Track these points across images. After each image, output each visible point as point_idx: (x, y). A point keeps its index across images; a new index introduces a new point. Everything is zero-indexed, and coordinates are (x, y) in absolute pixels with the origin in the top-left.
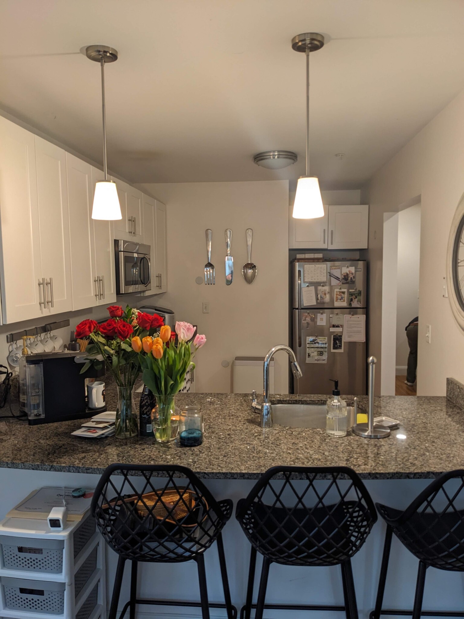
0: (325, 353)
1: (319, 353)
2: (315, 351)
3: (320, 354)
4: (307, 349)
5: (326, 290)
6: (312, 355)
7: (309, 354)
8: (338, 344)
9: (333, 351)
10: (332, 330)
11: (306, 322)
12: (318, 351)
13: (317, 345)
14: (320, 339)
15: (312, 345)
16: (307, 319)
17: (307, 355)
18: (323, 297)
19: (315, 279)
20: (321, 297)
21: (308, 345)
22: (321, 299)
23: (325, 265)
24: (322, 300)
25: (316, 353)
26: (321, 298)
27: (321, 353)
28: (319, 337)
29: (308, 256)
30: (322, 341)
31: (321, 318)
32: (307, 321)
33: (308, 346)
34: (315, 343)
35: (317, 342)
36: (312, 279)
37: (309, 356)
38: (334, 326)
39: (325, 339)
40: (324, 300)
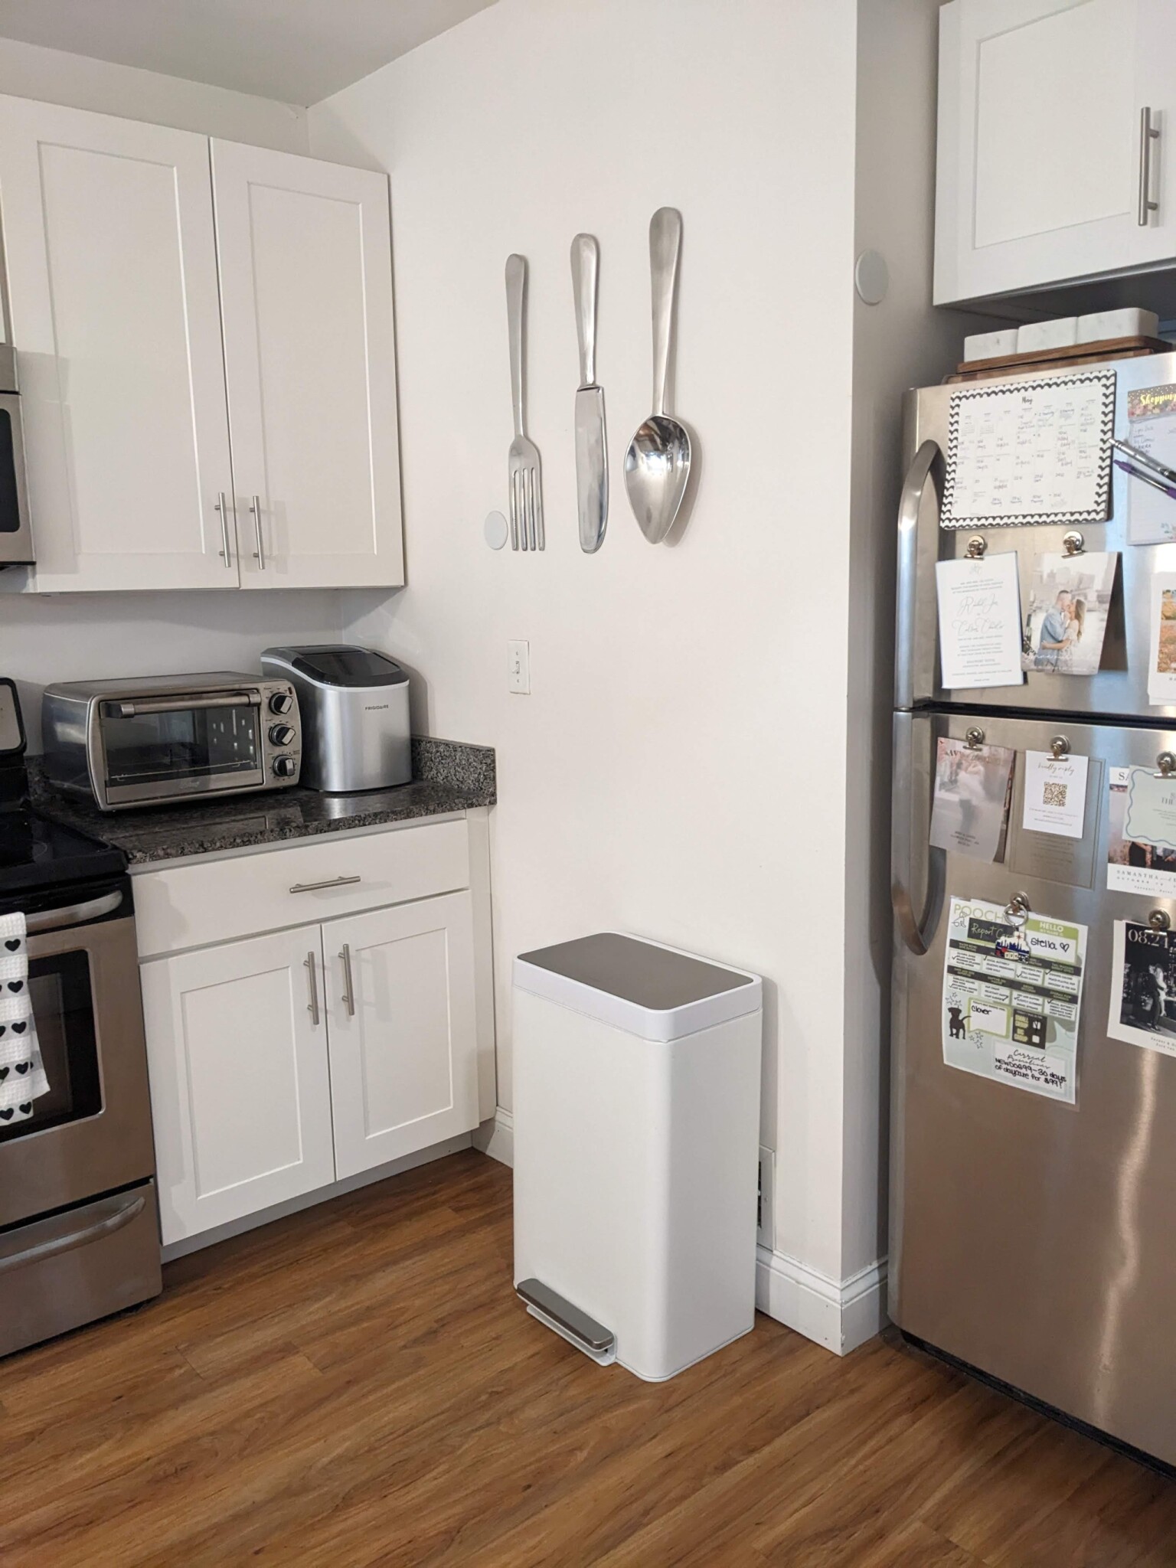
0: (1060, 1030)
1: (1022, 1021)
2: (997, 1005)
3: (1029, 1032)
4: (948, 979)
5: (1092, 578)
6: (975, 1022)
7: (955, 1012)
9: (1118, 1031)
10: (1122, 878)
11: (954, 798)
12: (1016, 1012)
13: (1010, 968)
14: (1036, 926)
15: (979, 957)
16: (962, 776)
17: (946, 1017)
18: (1059, 631)
19: (1016, 500)
20: (1048, 632)
21: (955, 952)
22: (1043, 648)
23: (1096, 390)
24: (1052, 657)
25: (998, 1021)
26: (1049, 643)
27: (1036, 1031)
28: (1032, 916)
29: (1034, 337)
30: (1052, 946)
31: (1048, 787)
32: (966, 795)
33: (951, 957)
34: (1000, 952)
35: (1013, 947)
36: (996, 501)
37: (957, 1024)
39: (1073, 935)
40: (1064, 656)
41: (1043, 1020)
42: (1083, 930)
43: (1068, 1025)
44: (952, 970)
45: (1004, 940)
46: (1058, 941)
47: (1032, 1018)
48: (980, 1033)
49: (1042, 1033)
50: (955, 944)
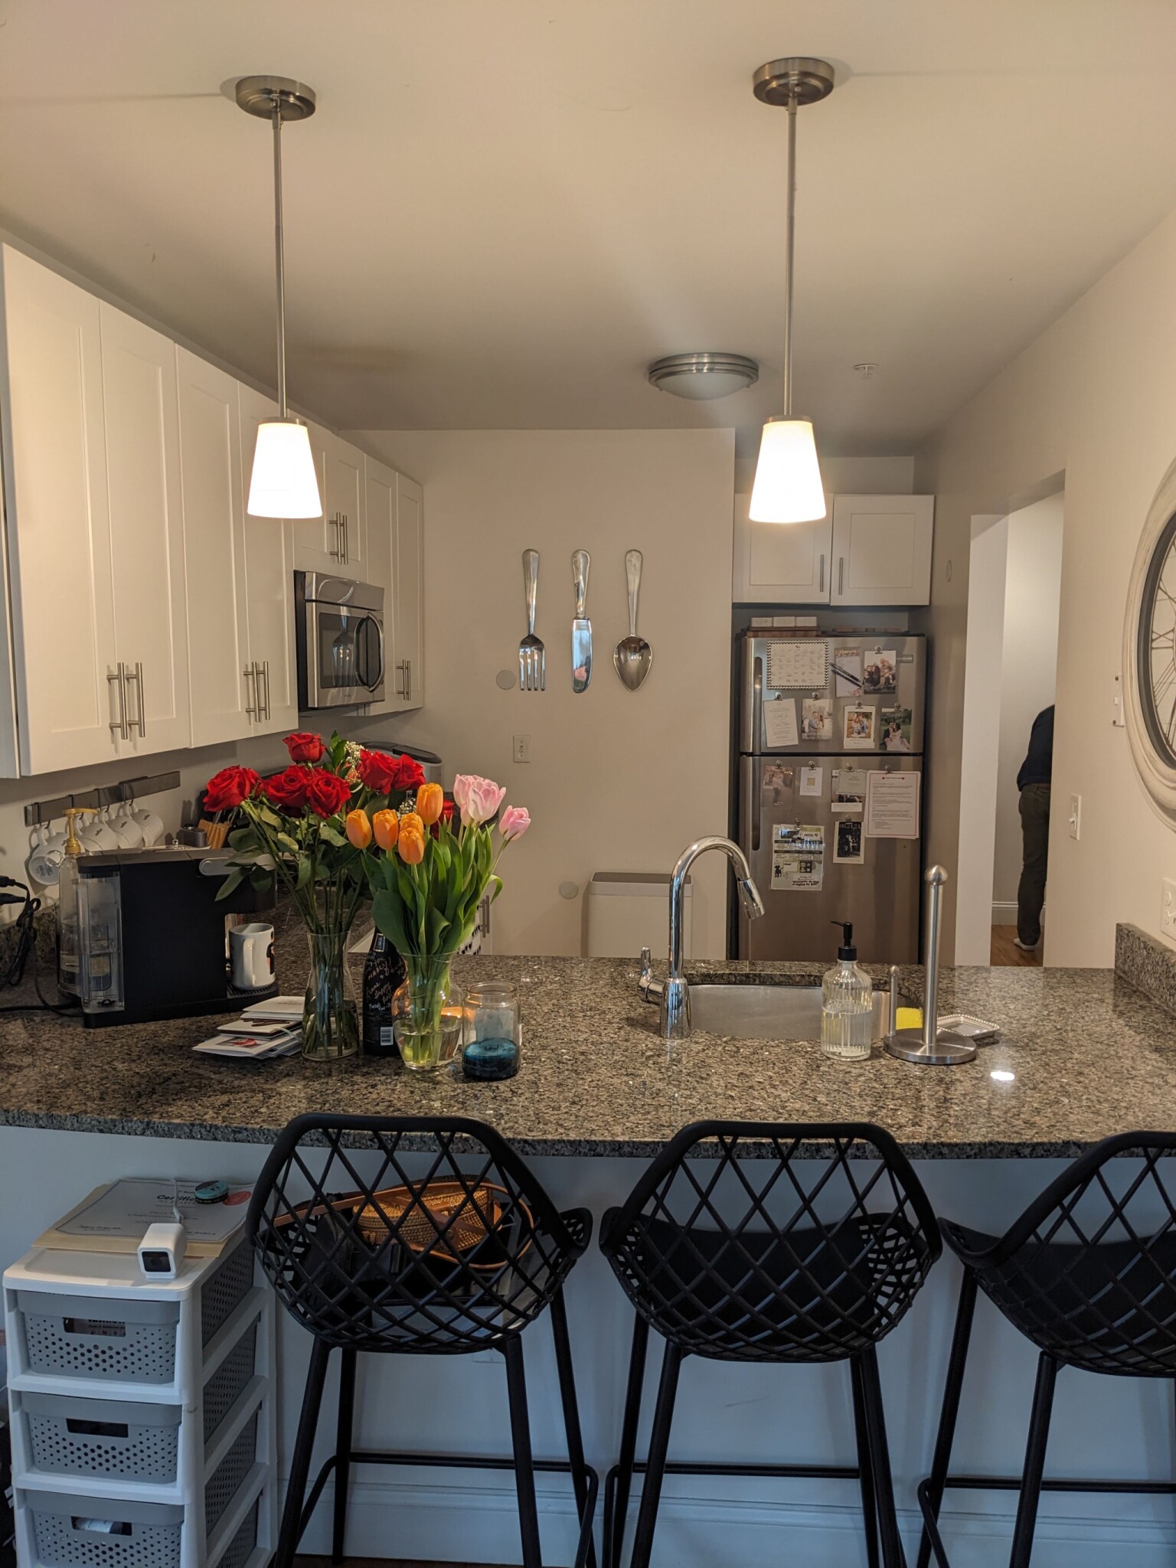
0: (817, 864)
1: (803, 865)
2: (794, 861)
3: (806, 868)
4: (775, 855)
5: (824, 708)
6: (785, 869)
7: (777, 867)
8: (851, 844)
9: (837, 860)
10: (837, 807)
11: (771, 787)
12: (801, 862)
13: (798, 846)
14: (805, 830)
15: (786, 845)
16: (774, 779)
17: (774, 870)
18: (816, 726)
19: (796, 681)
20: (810, 725)
21: (777, 844)
22: (810, 731)
23: (823, 646)
24: (812, 734)
25: (795, 866)
26: (812, 729)
27: (808, 867)
28: (804, 826)
29: (779, 622)
30: (812, 835)
31: (809, 779)
32: (776, 786)
33: (775, 847)
34: (794, 841)
35: (799, 838)
36: (788, 681)
37: (778, 872)
38: (841, 799)
39: (819, 830)
40: (819, 734)
41: (811, 862)
42: (822, 828)
43: (820, 862)
44: (776, 852)
45: (795, 837)
46: (813, 833)
47: (806, 862)
48: (787, 873)
49: (810, 868)
50: (776, 842)
